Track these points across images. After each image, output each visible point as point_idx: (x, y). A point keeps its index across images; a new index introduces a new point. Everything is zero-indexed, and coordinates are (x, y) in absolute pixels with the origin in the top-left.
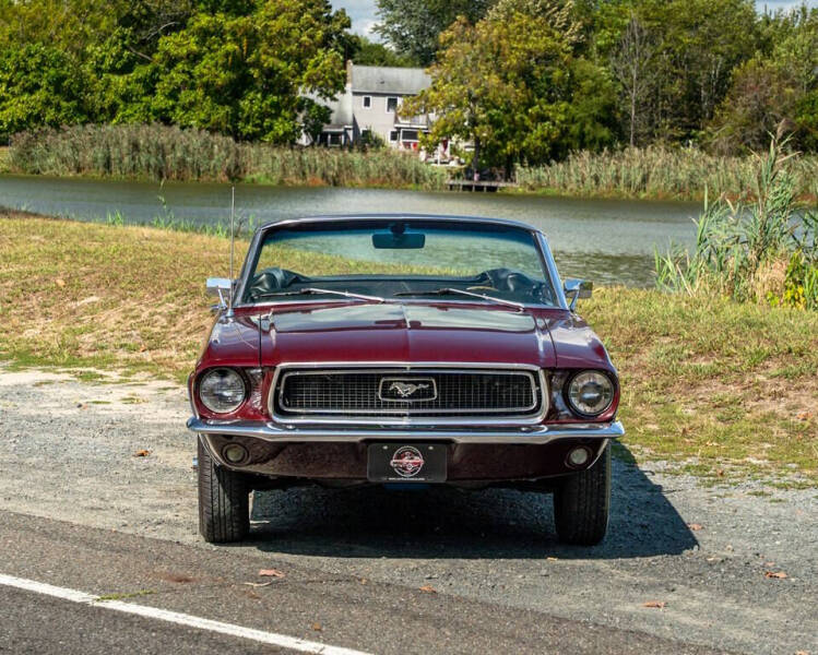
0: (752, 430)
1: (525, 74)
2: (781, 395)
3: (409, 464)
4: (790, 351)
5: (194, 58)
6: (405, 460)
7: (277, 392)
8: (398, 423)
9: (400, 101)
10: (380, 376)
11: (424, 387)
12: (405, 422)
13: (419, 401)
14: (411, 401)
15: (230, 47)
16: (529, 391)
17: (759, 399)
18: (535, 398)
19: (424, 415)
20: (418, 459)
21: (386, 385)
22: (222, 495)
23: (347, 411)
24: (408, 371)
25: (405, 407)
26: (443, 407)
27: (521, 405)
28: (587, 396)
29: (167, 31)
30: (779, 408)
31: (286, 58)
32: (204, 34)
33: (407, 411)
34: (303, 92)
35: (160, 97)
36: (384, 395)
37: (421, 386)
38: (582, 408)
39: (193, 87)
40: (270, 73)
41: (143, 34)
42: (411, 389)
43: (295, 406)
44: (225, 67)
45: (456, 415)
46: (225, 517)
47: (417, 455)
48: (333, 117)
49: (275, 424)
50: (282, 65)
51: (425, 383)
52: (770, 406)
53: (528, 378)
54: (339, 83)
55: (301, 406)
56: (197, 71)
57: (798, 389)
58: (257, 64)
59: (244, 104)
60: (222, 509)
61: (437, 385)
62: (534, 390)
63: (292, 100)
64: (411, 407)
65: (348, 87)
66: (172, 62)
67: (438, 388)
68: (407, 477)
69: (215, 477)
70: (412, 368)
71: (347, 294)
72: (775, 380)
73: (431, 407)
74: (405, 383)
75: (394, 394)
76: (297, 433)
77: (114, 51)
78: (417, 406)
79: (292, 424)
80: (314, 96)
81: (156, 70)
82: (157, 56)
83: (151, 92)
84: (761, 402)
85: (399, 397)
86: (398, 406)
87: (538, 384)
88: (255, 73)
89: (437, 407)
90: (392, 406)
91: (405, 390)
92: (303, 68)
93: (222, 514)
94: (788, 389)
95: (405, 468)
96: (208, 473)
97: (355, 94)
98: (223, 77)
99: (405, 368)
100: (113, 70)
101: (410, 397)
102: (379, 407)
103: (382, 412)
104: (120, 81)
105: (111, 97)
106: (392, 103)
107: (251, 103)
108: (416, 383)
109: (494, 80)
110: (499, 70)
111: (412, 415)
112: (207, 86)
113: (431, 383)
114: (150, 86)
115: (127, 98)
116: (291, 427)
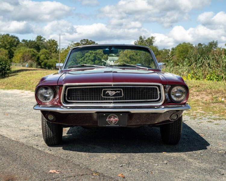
0: (195, 103)
1: (130, 58)
2: (198, 95)
3: (113, 120)
4: (196, 86)
5: (89, 56)
6: (112, 119)
7: (65, 95)
8: (109, 106)
9: (115, 61)
10: (102, 88)
11: (119, 92)
12: (112, 105)
13: (117, 98)
14: (114, 97)
15: (94, 55)
16: (157, 93)
17: (193, 96)
18: (159, 96)
19: (119, 102)
20: (116, 119)
21: (105, 91)
22: (49, 131)
23: (90, 101)
24: (113, 86)
25: (112, 99)
26: (125, 99)
27: (154, 99)
28: (177, 95)
29: (86, 53)
30: (199, 98)
31: (101, 56)
32: (91, 53)
33: (112, 101)
34: (103, 60)
35: (85, 61)
36: (104, 95)
37: (117, 92)
38: (175, 99)
39: (89, 60)
40: (99, 58)
41: (83, 53)
42: (114, 93)
43: (71, 100)
44: (93, 57)
45: (130, 102)
46: (51, 138)
47: (116, 117)
48: (107, 63)
49: (64, 106)
50: (100, 57)
51: (118, 91)
52: (197, 98)
53: (156, 88)
54: (107, 59)
55: (74, 100)
56: (90, 58)
57: (202, 94)
58: (97, 57)
59: (95, 62)
60: (50, 135)
61: (123, 91)
62: (159, 92)
63: (101, 61)
64: (113, 99)
65: (108, 59)
66: (87, 57)
67: (123, 92)
68: (112, 125)
69: (47, 124)
70: (114, 85)
71: (95, 66)
72: (195, 92)
73: (121, 99)
74: (111, 91)
75: (108, 95)
76: (71, 110)
77: (80, 55)
78: (116, 99)
79: (69, 107)
80: (104, 61)
81: (85, 58)
82: (85, 56)
83: (84, 60)
84: (194, 97)
85: (109, 96)
86: (109, 99)
87: (160, 91)
88: (97, 58)
89: (123, 99)
90: (107, 99)
91: (111, 93)
92: (102, 57)
93: (50, 137)
94: (199, 94)
95: (112, 122)
96: (44, 123)
97: (109, 60)
98: (93, 58)
99: (111, 85)
100: (80, 58)
101: (113, 96)
102: (102, 100)
103: (103, 101)
104: (80, 59)
105: (79, 61)
106: (114, 62)
107: (97, 61)
108: (115, 91)
109: (126, 58)
110: (127, 57)
111: (114, 103)
112: (91, 60)
113: (121, 91)
114: (84, 59)
115: (81, 61)
116: (69, 108)
